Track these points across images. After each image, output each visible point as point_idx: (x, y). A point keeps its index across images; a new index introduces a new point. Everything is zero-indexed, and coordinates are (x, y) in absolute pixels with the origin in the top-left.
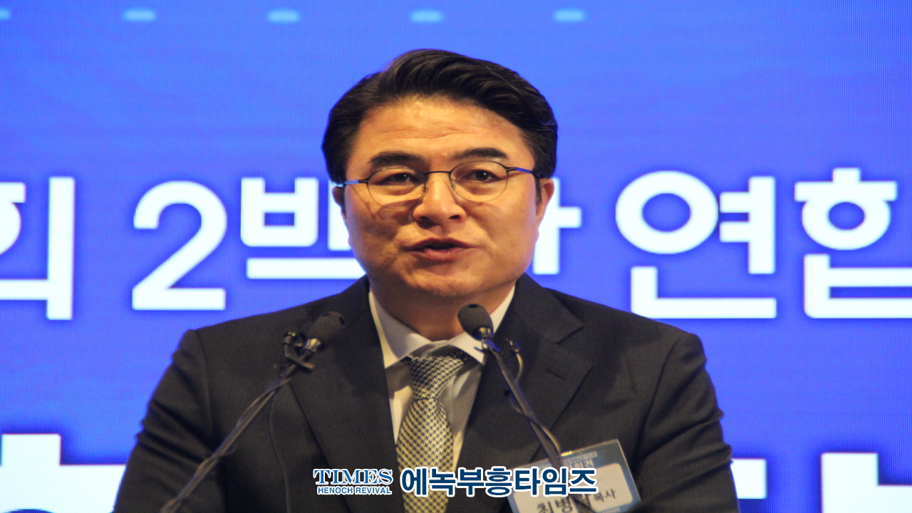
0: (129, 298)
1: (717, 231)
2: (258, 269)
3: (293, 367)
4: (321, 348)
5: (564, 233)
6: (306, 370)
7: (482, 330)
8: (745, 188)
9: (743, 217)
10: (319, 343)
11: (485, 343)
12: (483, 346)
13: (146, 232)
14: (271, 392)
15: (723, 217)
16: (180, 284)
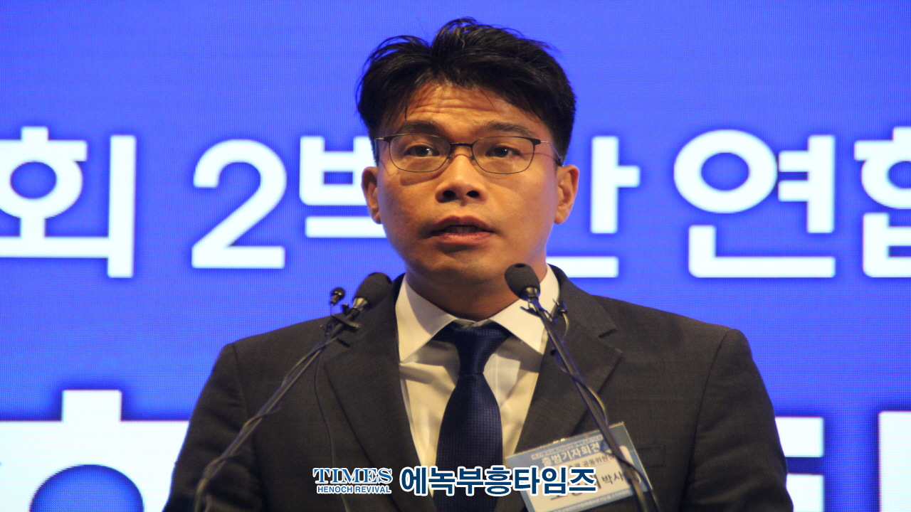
0: (188, 256)
1: (775, 191)
2: (317, 227)
3: (339, 326)
4: (367, 307)
5: (623, 192)
6: (353, 329)
7: (529, 290)
8: (804, 147)
9: (802, 176)
10: (365, 302)
11: (531, 302)
12: (529, 306)
13: (206, 191)
14: (316, 351)
15: (782, 176)
16: (241, 242)
